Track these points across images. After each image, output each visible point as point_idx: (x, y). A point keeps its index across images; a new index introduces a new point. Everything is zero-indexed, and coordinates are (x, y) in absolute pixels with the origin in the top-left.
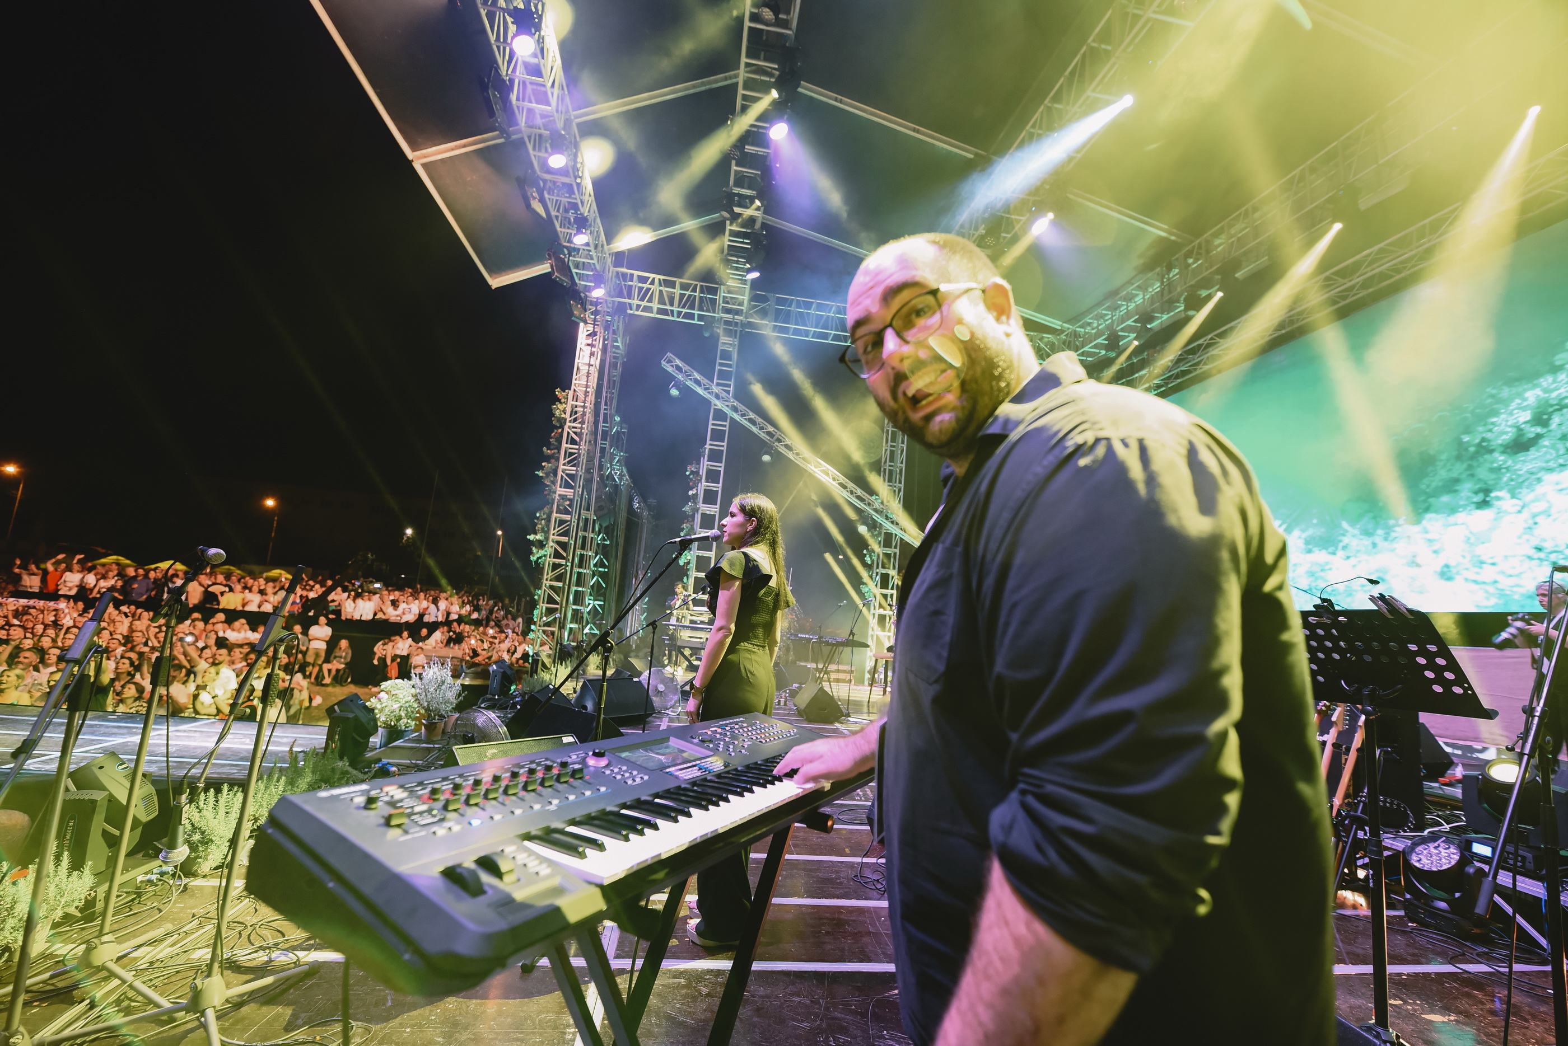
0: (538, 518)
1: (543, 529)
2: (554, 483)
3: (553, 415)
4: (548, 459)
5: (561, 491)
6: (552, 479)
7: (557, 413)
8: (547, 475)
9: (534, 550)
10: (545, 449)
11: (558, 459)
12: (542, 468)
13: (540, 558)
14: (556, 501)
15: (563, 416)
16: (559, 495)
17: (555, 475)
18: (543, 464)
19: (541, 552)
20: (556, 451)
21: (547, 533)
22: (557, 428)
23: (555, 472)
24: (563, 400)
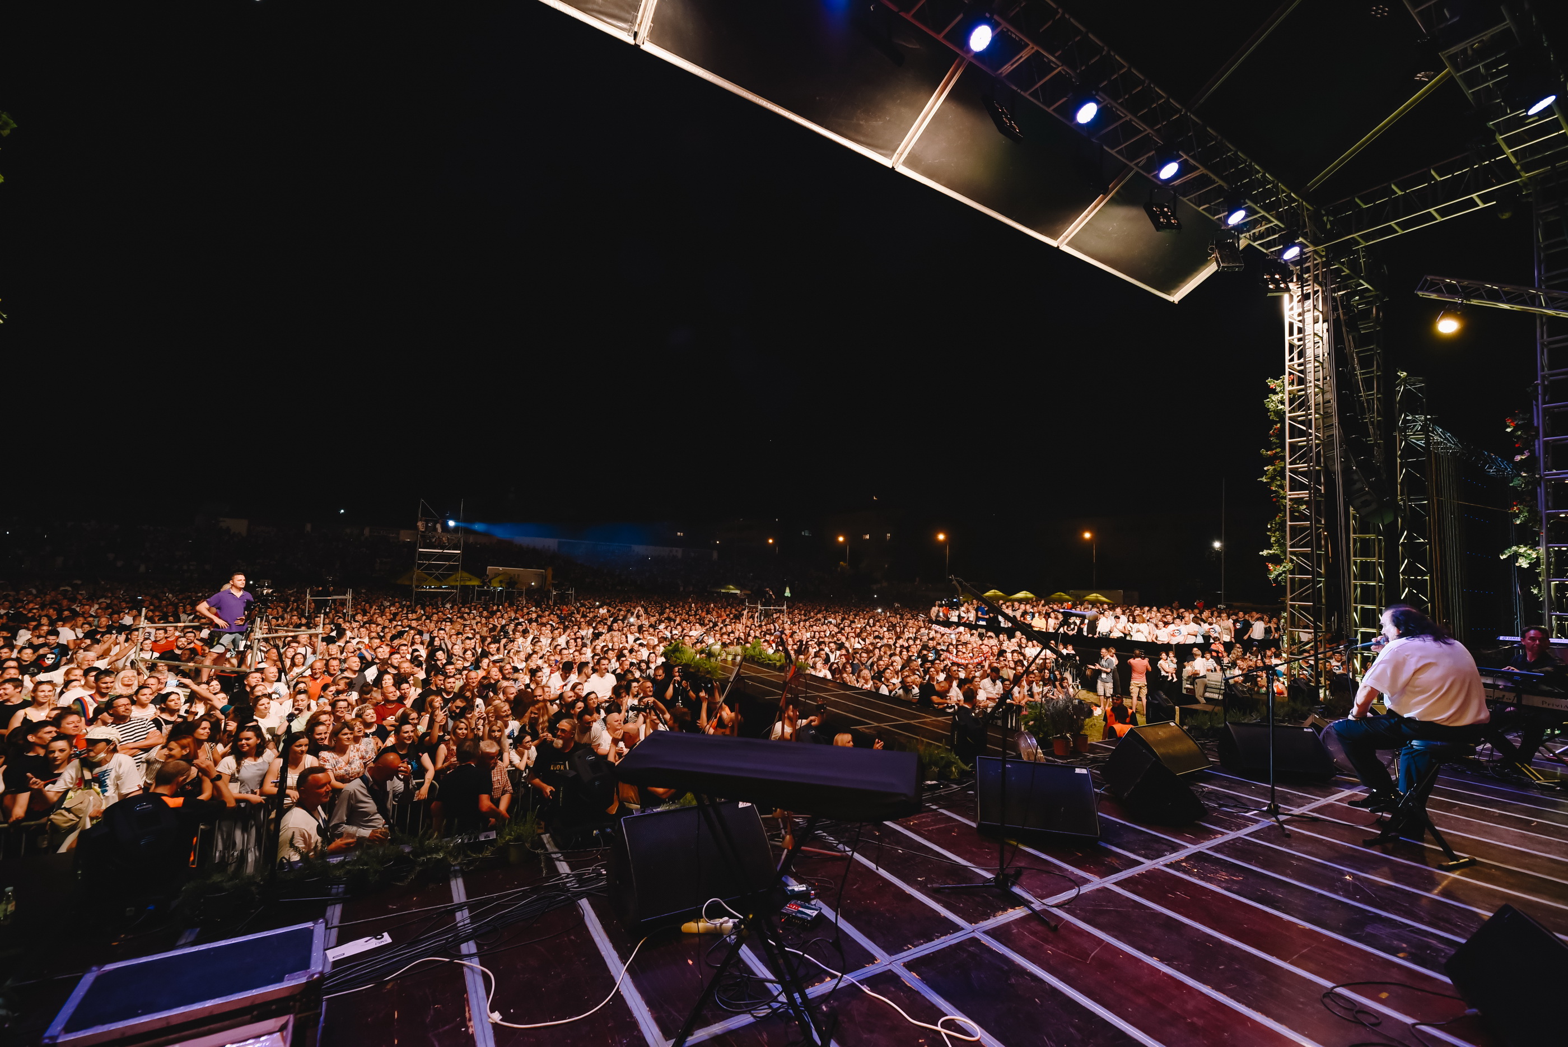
0: (1269, 530)
1: (1277, 542)
2: (1282, 487)
3: (1268, 410)
4: (1270, 461)
5: (1290, 495)
6: (1278, 483)
7: (1271, 406)
8: (1273, 479)
9: (1271, 567)
10: (1263, 451)
11: (1283, 459)
12: (1265, 473)
13: (1280, 575)
14: (1288, 507)
15: (1281, 407)
16: (1291, 500)
17: (1284, 478)
18: (1265, 468)
19: (1280, 569)
20: (1278, 450)
21: (1282, 545)
22: (1276, 423)
23: (1282, 473)
24: (1278, 389)
